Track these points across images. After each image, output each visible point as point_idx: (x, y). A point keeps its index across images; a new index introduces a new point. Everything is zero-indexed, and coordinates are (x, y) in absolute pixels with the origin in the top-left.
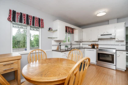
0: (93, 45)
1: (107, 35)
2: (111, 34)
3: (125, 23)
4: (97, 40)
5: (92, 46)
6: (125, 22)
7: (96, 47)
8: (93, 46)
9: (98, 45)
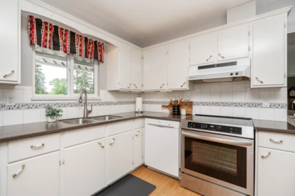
0: (174, 106)
1: (219, 65)
2: (234, 63)
3: (289, 13)
4: (186, 87)
5: (171, 108)
6: (288, 9)
7: (183, 112)
8: (174, 109)
9: (190, 104)
